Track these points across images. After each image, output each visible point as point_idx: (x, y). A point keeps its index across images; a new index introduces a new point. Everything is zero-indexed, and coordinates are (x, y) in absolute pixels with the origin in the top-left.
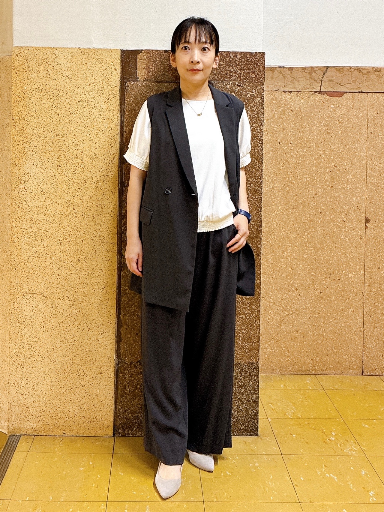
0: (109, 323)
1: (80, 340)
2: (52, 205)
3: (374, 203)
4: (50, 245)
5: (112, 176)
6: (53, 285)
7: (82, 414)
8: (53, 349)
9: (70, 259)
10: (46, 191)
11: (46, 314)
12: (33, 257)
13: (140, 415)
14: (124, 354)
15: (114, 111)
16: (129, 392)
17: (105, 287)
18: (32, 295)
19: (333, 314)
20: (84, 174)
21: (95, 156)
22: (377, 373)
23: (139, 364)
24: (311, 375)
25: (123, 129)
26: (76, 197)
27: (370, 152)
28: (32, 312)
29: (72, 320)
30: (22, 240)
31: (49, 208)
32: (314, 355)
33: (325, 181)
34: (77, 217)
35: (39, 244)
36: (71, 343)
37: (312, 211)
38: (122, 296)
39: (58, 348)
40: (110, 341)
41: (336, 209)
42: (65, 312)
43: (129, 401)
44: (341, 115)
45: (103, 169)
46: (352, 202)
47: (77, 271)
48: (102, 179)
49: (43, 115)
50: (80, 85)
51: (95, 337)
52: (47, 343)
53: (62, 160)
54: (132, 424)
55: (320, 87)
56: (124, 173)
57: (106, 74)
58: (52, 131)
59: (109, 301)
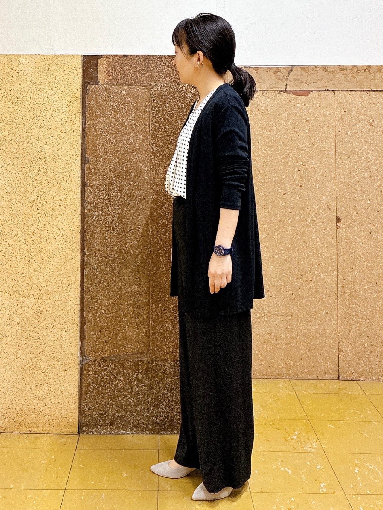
0: (72, 320)
1: (44, 338)
2: (16, 205)
3: (344, 202)
4: (15, 244)
5: (74, 176)
6: (18, 283)
7: (47, 411)
8: (19, 346)
9: (34, 258)
10: (11, 192)
11: (12, 312)
13: (104, 413)
14: (88, 351)
15: (76, 113)
16: (93, 389)
17: (68, 285)
19: (306, 316)
20: (47, 175)
21: (58, 157)
22: (354, 378)
23: (102, 361)
24: (286, 380)
25: (85, 130)
26: (40, 197)
27: (339, 151)
29: (37, 317)
31: (14, 208)
32: (289, 359)
33: (294, 180)
34: (40, 217)
35: (5, 243)
36: (36, 341)
37: (281, 211)
38: (85, 295)
39: (23, 345)
40: (74, 339)
41: (306, 208)
42: (30, 310)
43: (93, 398)
44: (308, 113)
45: (66, 170)
46: (322, 202)
47: (41, 270)
48: (65, 180)
49: (8, 119)
50: (43, 90)
51: (60, 334)
52: (12, 340)
53: (26, 162)
54: (97, 422)
55: (286, 86)
56: (86, 173)
57: (67, 79)
58: (16, 134)
59: (72, 299)
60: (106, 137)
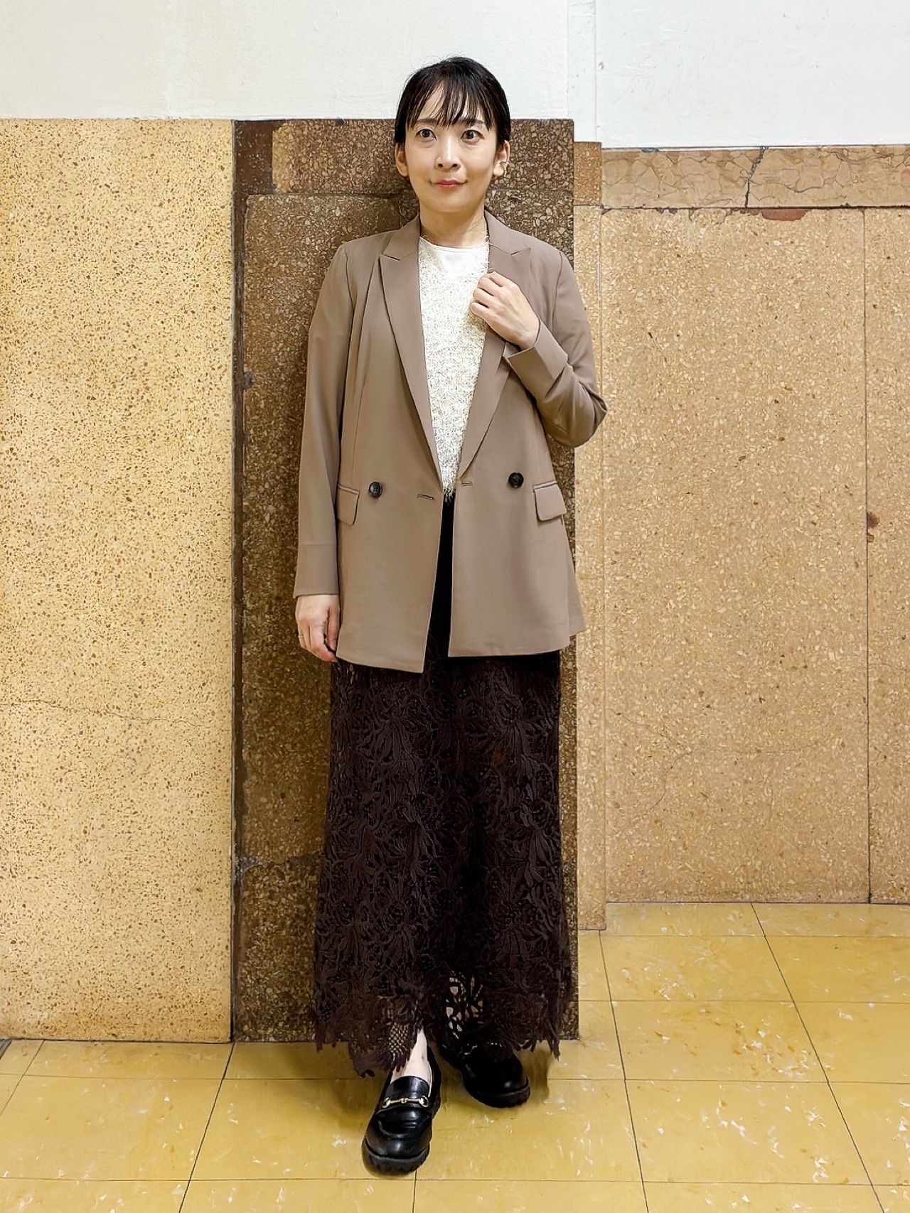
0: (215, 768)
1: (148, 812)
2: (76, 490)
3: (886, 477)
4: (73, 585)
5: (216, 418)
6: (83, 679)
7: (156, 987)
8: (85, 832)
9: (120, 618)
10: (62, 457)
12: (35, 613)
13: (293, 991)
14: (253, 843)
15: (219, 264)
16: (267, 935)
17: (204, 684)
18: (34, 704)
19: (793, 753)
20: (150, 415)
21: (176, 373)
23: (288, 867)
24: (743, 905)
25: (242, 307)
26: (133, 469)
28: (33, 744)
29: (129, 763)
30: (8, 573)
31: (70, 497)
32: (750, 855)
33: (764, 425)
34: (135, 518)
35: (48, 583)
36: (126, 819)
37: (733, 499)
38: (246, 707)
39: (96, 829)
40: (219, 813)
41: (792, 493)
42: (112, 744)
44: (799, 263)
45: (196, 403)
46: (833, 477)
47: (138, 647)
48: (193, 428)
49: (52, 279)
50: (138, 207)
51: (184, 802)
52: (70, 819)
53: (99, 384)
54: (275, 1012)
55: (747, 196)
56: (246, 410)
57: (198, 179)
58: (73, 316)
59: (215, 718)
60: (294, 324)
